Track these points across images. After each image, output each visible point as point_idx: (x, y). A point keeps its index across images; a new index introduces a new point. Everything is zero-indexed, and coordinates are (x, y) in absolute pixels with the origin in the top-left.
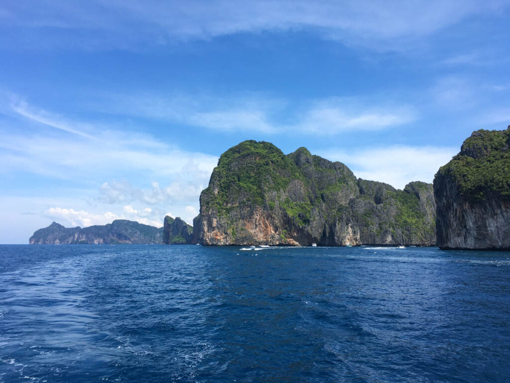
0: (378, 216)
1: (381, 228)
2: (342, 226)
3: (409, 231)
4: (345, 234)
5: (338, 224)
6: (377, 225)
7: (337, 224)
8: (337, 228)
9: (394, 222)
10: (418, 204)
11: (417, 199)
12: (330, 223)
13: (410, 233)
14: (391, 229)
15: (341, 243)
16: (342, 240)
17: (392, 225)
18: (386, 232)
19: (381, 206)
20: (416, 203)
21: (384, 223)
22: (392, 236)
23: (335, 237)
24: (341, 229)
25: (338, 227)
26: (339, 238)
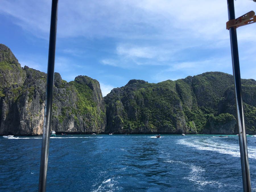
0: (61, 101)
1: (63, 114)
2: (33, 105)
3: (89, 118)
4: (38, 117)
5: (29, 101)
6: (60, 111)
7: (27, 102)
8: (26, 107)
9: (75, 108)
10: (91, 94)
11: (91, 90)
12: (11, 99)
13: (90, 121)
14: (74, 116)
15: (32, 130)
16: (33, 125)
17: (74, 112)
18: (69, 118)
19: (64, 90)
20: (90, 93)
21: (67, 108)
22: (75, 123)
23: (22, 122)
24: (32, 109)
25: (28, 106)
26: (28, 124)
